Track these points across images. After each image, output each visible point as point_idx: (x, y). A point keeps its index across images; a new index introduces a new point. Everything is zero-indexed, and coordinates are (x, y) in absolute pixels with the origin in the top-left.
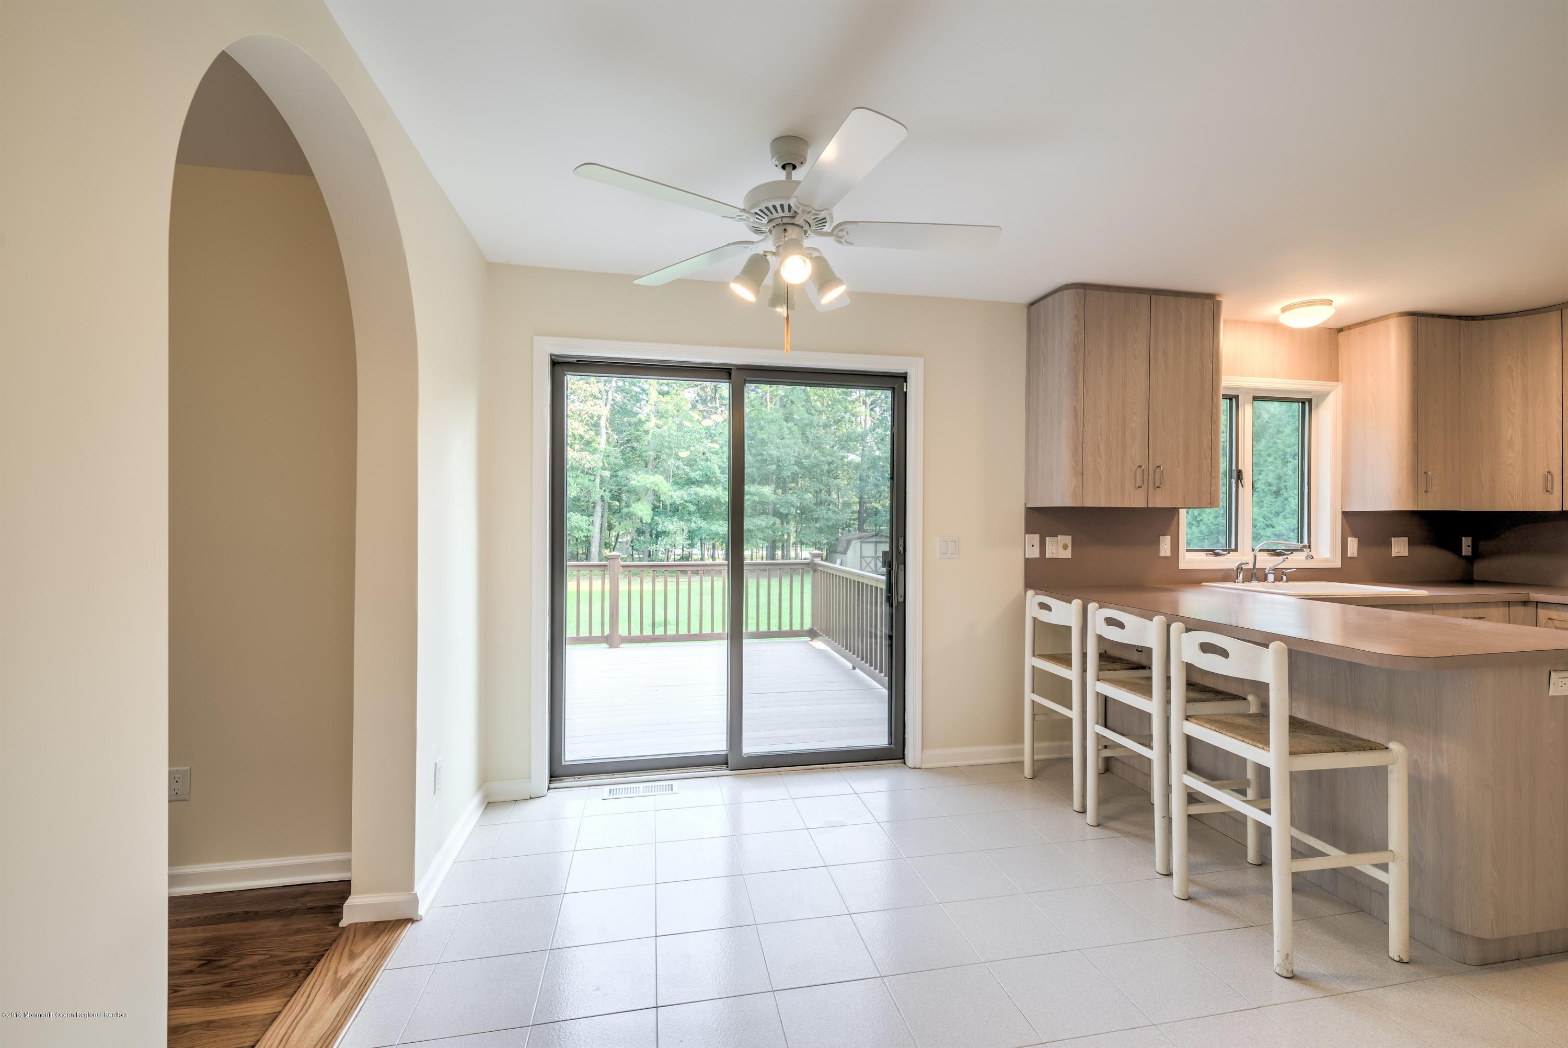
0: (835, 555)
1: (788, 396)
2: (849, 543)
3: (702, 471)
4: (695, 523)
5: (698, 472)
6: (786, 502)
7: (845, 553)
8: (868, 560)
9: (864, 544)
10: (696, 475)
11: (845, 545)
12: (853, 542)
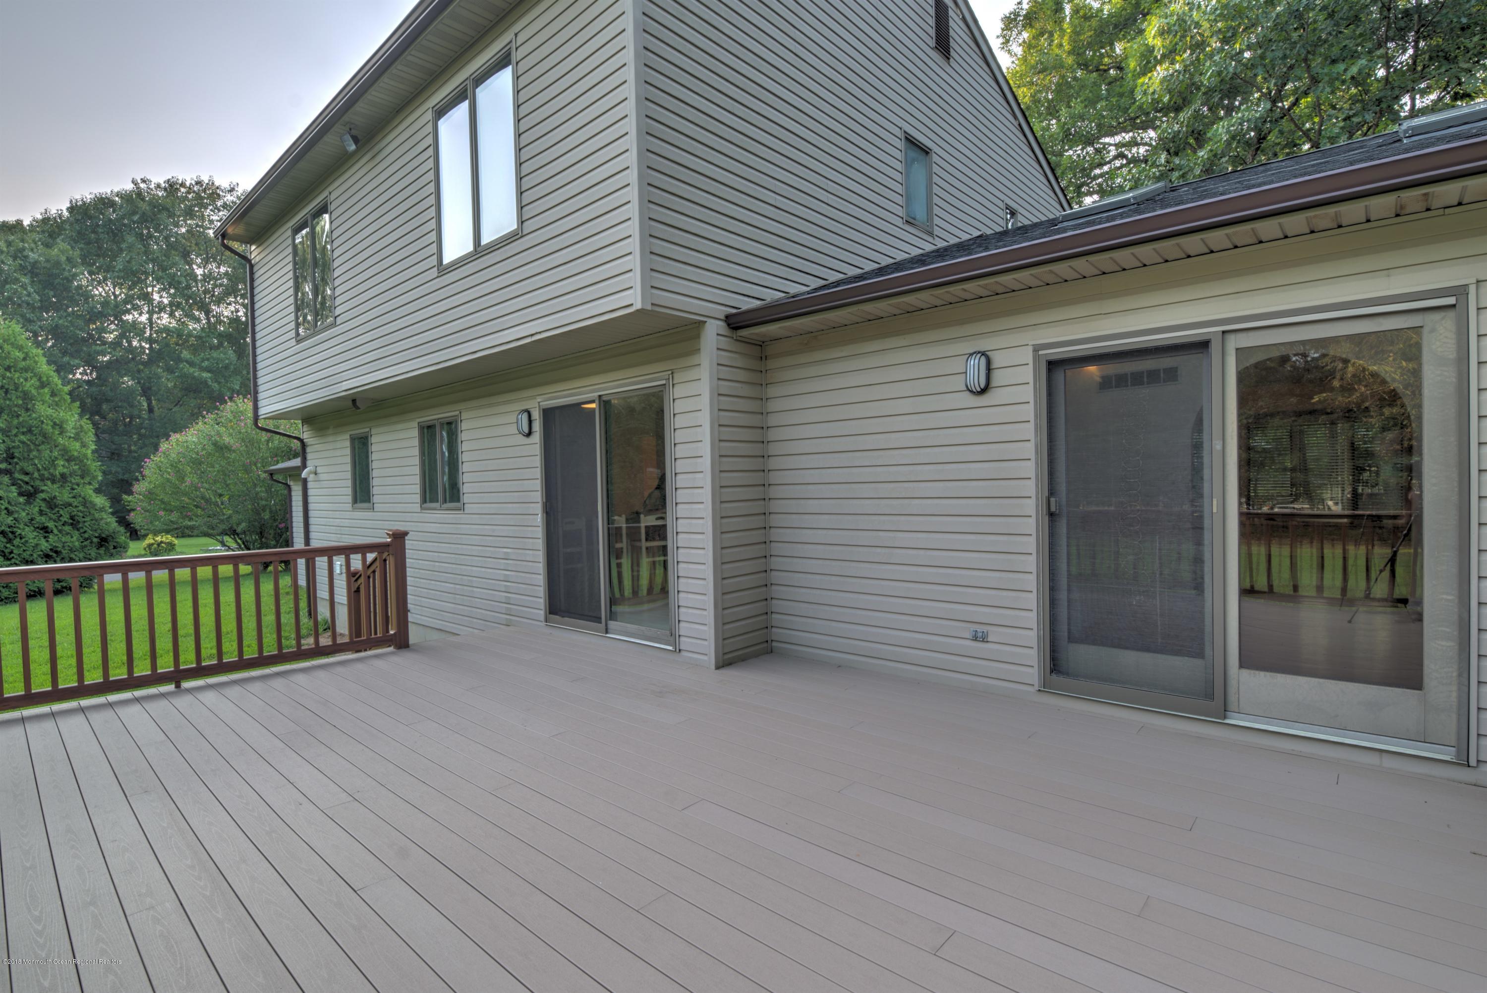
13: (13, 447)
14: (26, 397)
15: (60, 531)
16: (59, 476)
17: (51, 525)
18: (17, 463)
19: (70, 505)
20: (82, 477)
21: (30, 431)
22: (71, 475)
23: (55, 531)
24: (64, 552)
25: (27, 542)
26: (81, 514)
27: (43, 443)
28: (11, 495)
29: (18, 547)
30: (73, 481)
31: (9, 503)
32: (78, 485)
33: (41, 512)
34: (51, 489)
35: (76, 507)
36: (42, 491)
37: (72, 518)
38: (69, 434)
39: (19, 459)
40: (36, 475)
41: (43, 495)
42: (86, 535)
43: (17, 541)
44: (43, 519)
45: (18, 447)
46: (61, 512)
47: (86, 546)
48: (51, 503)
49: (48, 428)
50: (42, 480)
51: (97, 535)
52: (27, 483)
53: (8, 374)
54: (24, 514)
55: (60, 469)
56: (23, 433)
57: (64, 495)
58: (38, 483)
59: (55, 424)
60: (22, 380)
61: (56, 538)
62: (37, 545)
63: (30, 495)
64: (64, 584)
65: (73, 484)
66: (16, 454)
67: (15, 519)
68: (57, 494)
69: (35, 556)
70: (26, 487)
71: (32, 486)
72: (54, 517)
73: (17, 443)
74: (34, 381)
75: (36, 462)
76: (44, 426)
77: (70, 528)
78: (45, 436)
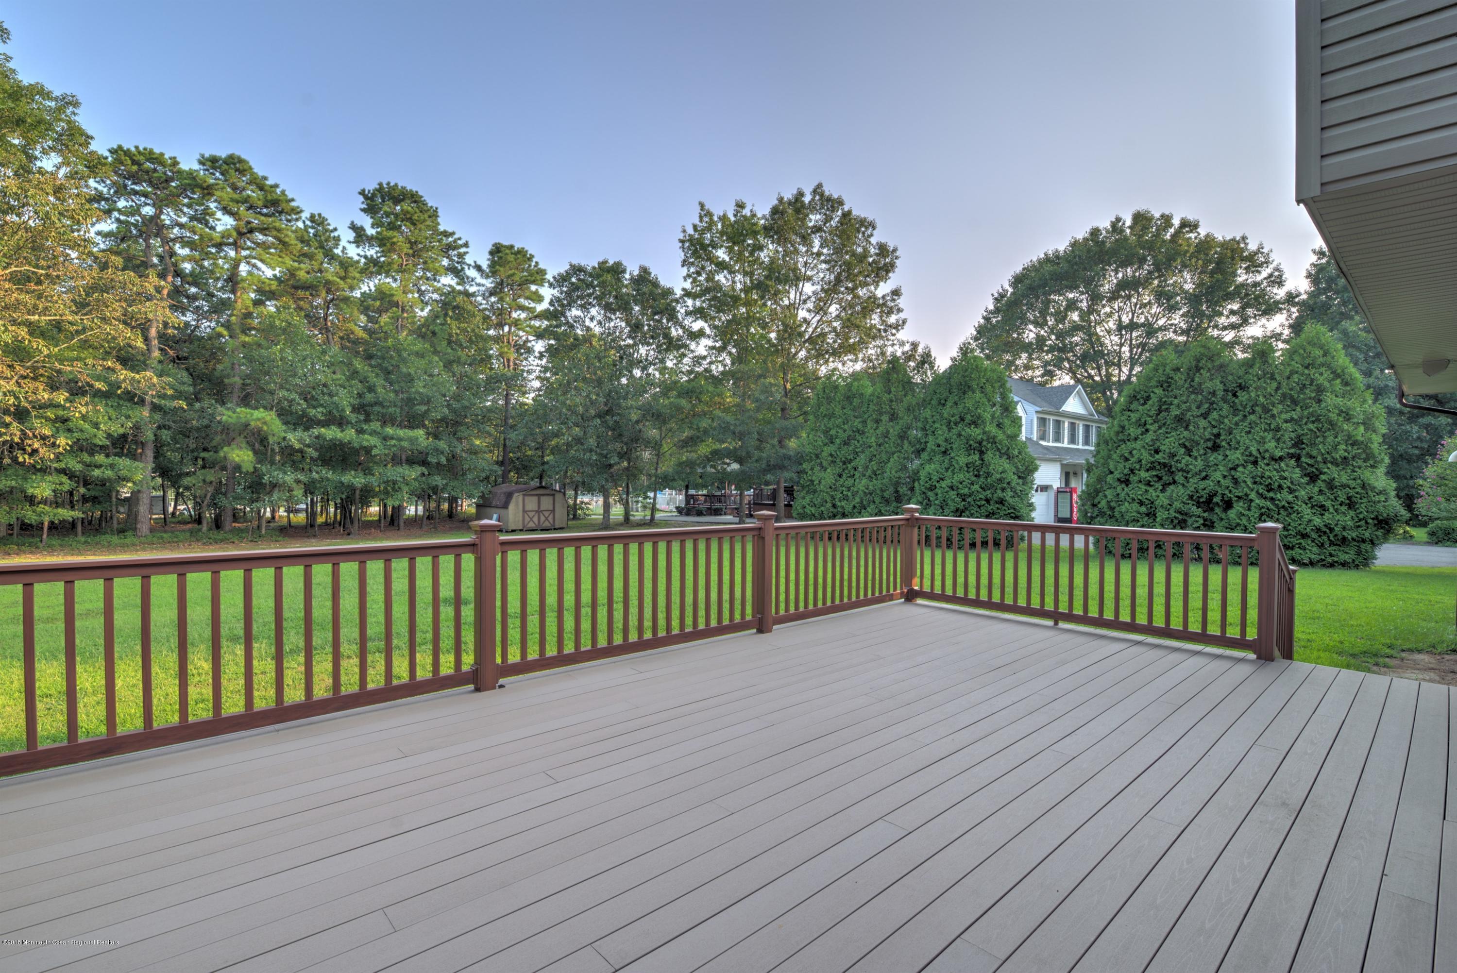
0: (488, 510)
1: (429, 326)
2: (509, 496)
3: (325, 407)
4: (317, 472)
5: (320, 410)
6: (437, 450)
7: (505, 506)
8: (531, 514)
9: (526, 498)
10: (316, 413)
11: (503, 498)
12: (516, 495)
13: (1303, 434)
14: (1320, 390)
15: (1336, 510)
16: (1340, 460)
17: (1328, 504)
18: (1304, 449)
19: (1348, 486)
20: (1365, 461)
21: (1318, 420)
22: (1353, 458)
23: (1331, 510)
24: (1336, 529)
25: (1302, 517)
26: (1358, 496)
27: (1329, 430)
28: (1294, 476)
29: (1294, 520)
30: (1355, 464)
31: (1292, 483)
32: (1360, 467)
33: (1321, 492)
34: (1332, 472)
35: (1354, 488)
36: (1325, 473)
37: (1349, 498)
38: (1355, 420)
39: (1307, 445)
40: (1319, 459)
41: (1323, 477)
42: (1361, 516)
43: (1294, 516)
44: (1321, 498)
45: (1307, 433)
46: (1339, 493)
47: (1359, 527)
48: (1331, 485)
49: (1333, 416)
50: (1325, 463)
51: (1372, 516)
52: (1312, 466)
53: (1306, 371)
54: (1303, 493)
55: (1342, 453)
56: (1313, 422)
57: (1342, 477)
58: (1321, 466)
59: (1342, 411)
60: (1317, 375)
61: (1331, 516)
62: (1310, 521)
63: (1313, 478)
64: (1336, 559)
65: (1354, 467)
66: (1305, 441)
67: (1296, 497)
68: (1336, 476)
69: (1308, 530)
70: (1310, 469)
71: (1317, 469)
72: (1332, 497)
73: (1306, 431)
74: (1327, 374)
75: (1320, 446)
76: (1331, 415)
77: (1346, 508)
78: (1331, 423)
